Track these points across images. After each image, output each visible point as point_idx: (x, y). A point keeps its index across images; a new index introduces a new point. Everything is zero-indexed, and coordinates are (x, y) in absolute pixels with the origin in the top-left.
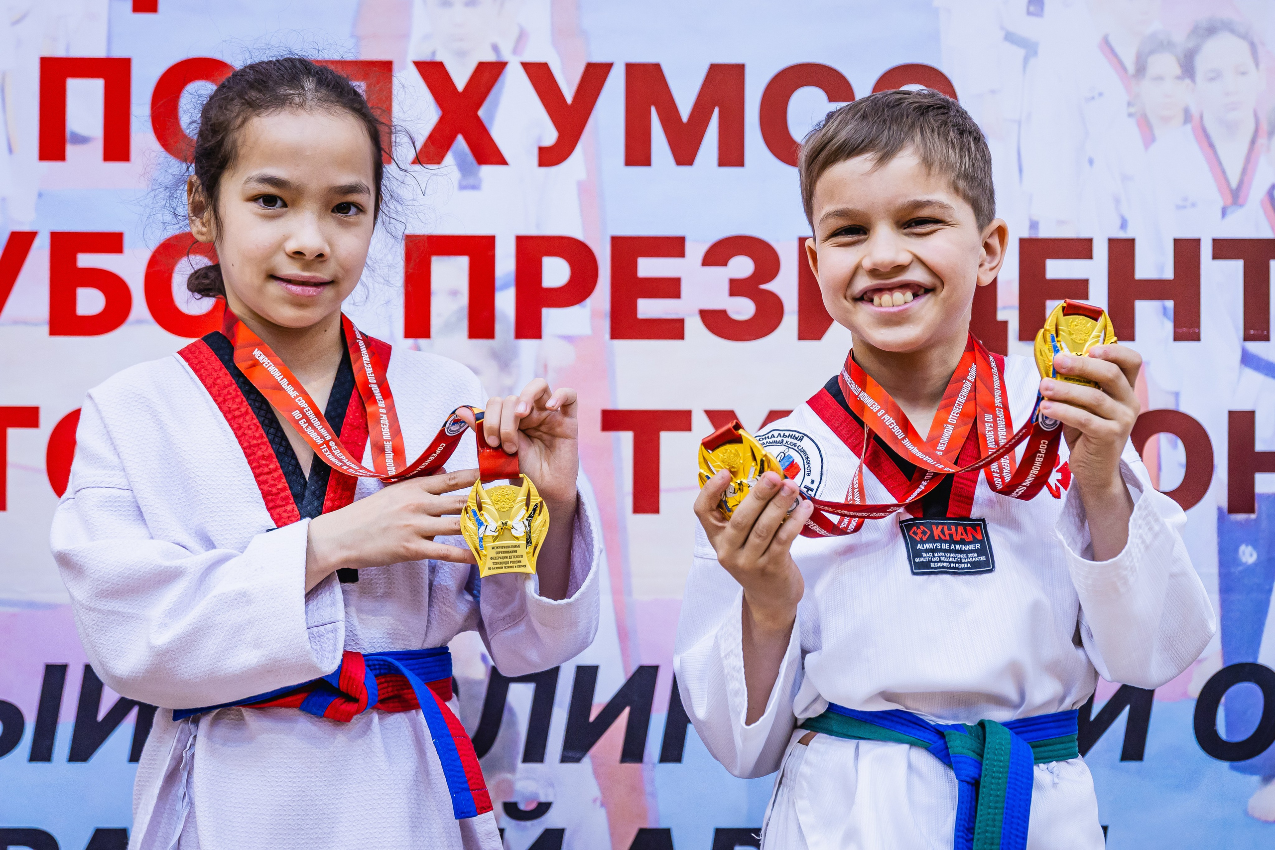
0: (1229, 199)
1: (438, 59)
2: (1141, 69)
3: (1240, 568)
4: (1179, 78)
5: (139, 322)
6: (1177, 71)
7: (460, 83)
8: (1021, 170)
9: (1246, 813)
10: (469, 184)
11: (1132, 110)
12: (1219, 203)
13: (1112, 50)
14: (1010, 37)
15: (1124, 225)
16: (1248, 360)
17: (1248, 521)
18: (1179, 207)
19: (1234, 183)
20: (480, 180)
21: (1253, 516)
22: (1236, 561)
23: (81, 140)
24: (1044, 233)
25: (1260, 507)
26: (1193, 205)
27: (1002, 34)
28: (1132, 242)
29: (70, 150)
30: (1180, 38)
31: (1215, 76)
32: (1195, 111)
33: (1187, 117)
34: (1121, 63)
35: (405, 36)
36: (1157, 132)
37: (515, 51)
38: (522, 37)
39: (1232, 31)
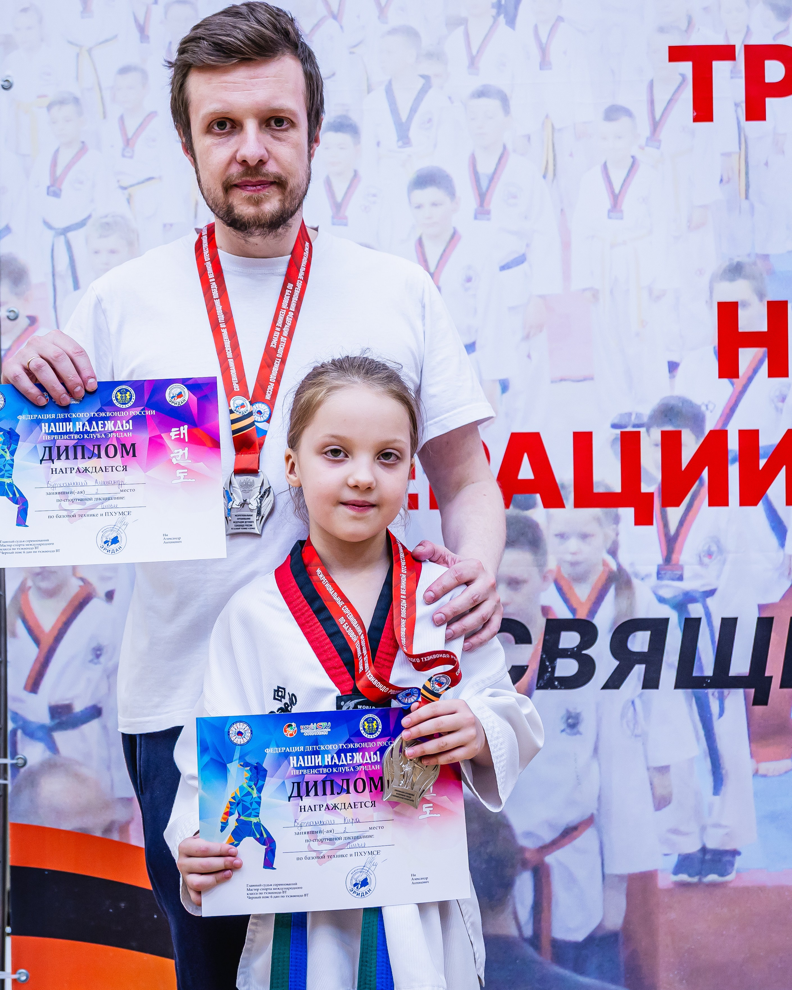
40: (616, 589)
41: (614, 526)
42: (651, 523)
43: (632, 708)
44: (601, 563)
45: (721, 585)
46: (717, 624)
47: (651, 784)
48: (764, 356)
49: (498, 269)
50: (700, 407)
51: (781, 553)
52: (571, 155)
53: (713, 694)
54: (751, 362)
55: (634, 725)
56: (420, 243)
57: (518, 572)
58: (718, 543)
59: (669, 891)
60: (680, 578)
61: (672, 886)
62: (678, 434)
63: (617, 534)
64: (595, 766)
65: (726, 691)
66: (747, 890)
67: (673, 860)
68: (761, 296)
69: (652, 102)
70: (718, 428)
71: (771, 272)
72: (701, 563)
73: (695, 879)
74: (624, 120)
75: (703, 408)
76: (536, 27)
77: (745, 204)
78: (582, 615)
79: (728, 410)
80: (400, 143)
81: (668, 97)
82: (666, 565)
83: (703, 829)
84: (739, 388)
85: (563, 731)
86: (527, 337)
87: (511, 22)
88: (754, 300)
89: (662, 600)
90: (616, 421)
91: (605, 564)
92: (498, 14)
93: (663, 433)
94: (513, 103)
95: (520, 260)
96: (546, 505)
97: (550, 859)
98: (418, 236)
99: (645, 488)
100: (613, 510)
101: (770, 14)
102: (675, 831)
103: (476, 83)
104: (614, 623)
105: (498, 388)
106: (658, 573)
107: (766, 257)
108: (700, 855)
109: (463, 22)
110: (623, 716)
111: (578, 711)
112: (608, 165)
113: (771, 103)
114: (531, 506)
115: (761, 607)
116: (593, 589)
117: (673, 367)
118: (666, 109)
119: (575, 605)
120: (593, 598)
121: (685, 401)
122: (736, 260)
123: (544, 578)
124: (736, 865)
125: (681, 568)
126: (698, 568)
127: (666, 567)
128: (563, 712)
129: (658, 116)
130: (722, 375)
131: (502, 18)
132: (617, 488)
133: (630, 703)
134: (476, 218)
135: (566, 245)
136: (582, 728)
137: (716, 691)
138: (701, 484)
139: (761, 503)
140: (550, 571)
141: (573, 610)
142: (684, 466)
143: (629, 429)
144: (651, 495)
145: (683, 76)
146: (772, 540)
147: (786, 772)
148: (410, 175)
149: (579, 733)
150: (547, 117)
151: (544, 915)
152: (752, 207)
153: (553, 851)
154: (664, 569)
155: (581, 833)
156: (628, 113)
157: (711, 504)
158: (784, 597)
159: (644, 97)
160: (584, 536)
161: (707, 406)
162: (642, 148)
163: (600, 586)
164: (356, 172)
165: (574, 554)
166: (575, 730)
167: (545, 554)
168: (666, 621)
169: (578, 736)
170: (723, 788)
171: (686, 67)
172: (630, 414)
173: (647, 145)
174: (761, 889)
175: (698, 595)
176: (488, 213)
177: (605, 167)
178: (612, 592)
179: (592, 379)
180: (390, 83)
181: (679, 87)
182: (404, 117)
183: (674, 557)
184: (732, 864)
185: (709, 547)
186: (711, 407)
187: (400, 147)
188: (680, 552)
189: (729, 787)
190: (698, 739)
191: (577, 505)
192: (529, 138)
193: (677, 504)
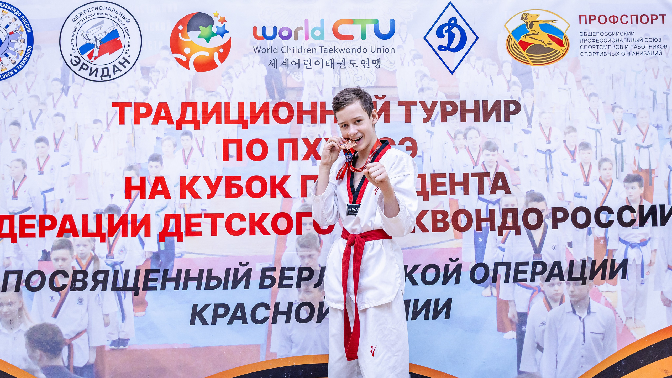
0: (475, 165)
1: (307, 138)
2: (455, 137)
3: (479, 243)
4: (463, 139)
5: (245, 195)
6: (463, 138)
7: (312, 143)
8: (431, 159)
9: (482, 295)
10: (314, 164)
11: (454, 146)
12: (473, 166)
13: (449, 133)
14: (428, 131)
15: (453, 170)
16: (479, 198)
17: (480, 232)
18: (464, 166)
19: (476, 161)
20: (317, 163)
21: (481, 232)
22: (478, 241)
23: (232, 157)
24: (436, 173)
25: (483, 230)
26: (467, 166)
27: (426, 130)
28: (454, 174)
29: (229, 158)
30: (463, 130)
31: (471, 138)
32: (467, 146)
33: (465, 147)
34: (451, 136)
35: (300, 133)
36: (459, 150)
37: (323, 136)
38: (325, 133)
39: (474, 129)
40: (94, 261)
41: (94, 242)
42: (105, 242)
43: (98, 297)
44: (90, 254)
45: (125, 260)
46: (124, 272)
47: (104, 319)
48: (138, 192)
49: (61, 166)
50: (120, 207)
51: (143, 250)
52: (83, 133)
53: (122, 292)
54: (135, 194)
55: (99, 302)
56: (38, 158)
57: (65, 256)
58: (124, 247)
59: (108, 351)
60: (113, 258)
61: (110, 350)
62: (114, 215)
63: (95, 245)
64: (87, 314)
65: (126, 291)
66: (132, 351)
67: (110, 342)
68: (138, 175)
69: (107, 119)
70: (125, 214)
71: (141, 168)
72: (119, 253)
73: (117, 348)
74: (99, 124)
75: (121, 208)
76: (74, 96)
77: (134, 149)
78: (84, 269)
79: (128, 209)
80: (33, 129)
81: (112, 117)
82: (109, 254)
83: (119, 333)
84: (131, 202)
85: (78, 304)
86: (69, 187)
87: (66, 94)
88: (136, 176)
89: (107, 264)
90: (95, 212)
91: (91, 254)
92: (63, 92)
93: (109, 215)
94: (66, 118)
95: (67, 164)
96: (74, 236)
97: (73, 342)
98: (37, 156)
99: (103, 231)
100: (94, 238)
101: (142, 94)
102: (111, 333)
103: (55, 112)
104: (93, 271)
105: (60, 202)
106: (107, 256)
107: (139, 164)
108: (118, 340)
109: (52, 94)
110: (95, 299)
111: (82, 298)
112: (94, 137)
113: (142, 119)
114: (69, 236)
115: (137, 267)
116: (87, 261)
117: (112, 196)
118: (111, 121)
119: (82, 266)
120: (87, 264)
121: (115, 206)
122: (131, 165)
123: (73, 258)
124: (129, 343)
125: (113, 255)
126: (118, 255)
127: (109, 255)
128: (78, 298)
129: (109, 123)
130: (126, 198)
131: (63, 93)
132: (95, 231)
133: (98, 295)
134: (55, 151)
135: (81, 160)
136: (83, 303)
137: (123, 291)
138: (120, 230)
139: (137, 236)
140: (75, 256)
141: (81, 268)
142: (115, 225)
143: (99, 214)
144: (105, 233)
145: (116, 111)
146: (140, 246)
147: (144, 315)
148: (35, 138)
149: (82, 304)
150: (76, 122)
151: (71, 359)
152: (136, 149)
153: (74, 340)
154: (108, 255)
155: (83, 334)
156: (100, 121)
157: (122, 236)
158: (144, 264)
159: (105, 117)
160: (85, 246)
161: (122, 207)
162: (104, 132)
163: (89, 260)
164: (19, 137)
165: (82, 251)
166: (81, 303)
167: (73, 251)
168: (109, 271)
169: (82, 305)
170: (125, 320)
171: (117, 109)
172: (99, 209)
173: (106, 131)
174: (136, 350)
175: (118, 263)
176: (58, 150)
177: (93, 137)
178: (93, 262)
179: (88, 199)
180: (30, 111)
181: (115, 114)
182: (34, 121)
183: (111, 252)
184: (127, 343)
185: (122, 249)
186: (123, 207)
187: (33, 130)
188: (113, 250)
189: (127, 320)
190: (118, 306)
191: (83, 236)
192: (71, 128)
193: (112, 236)
